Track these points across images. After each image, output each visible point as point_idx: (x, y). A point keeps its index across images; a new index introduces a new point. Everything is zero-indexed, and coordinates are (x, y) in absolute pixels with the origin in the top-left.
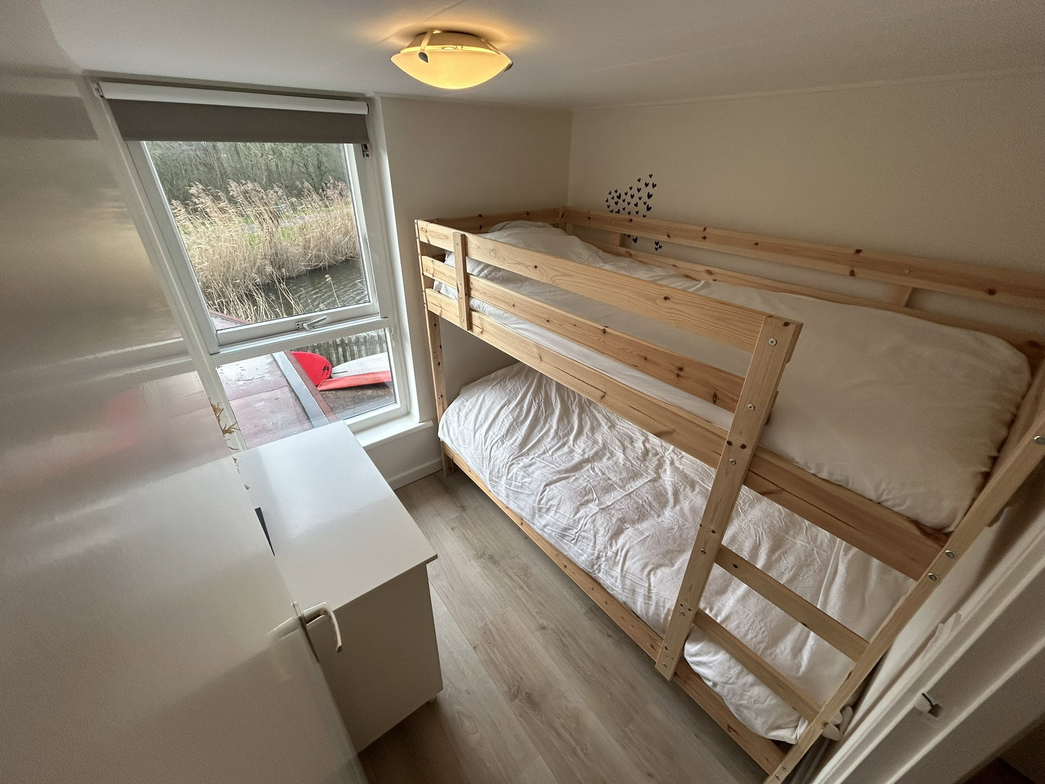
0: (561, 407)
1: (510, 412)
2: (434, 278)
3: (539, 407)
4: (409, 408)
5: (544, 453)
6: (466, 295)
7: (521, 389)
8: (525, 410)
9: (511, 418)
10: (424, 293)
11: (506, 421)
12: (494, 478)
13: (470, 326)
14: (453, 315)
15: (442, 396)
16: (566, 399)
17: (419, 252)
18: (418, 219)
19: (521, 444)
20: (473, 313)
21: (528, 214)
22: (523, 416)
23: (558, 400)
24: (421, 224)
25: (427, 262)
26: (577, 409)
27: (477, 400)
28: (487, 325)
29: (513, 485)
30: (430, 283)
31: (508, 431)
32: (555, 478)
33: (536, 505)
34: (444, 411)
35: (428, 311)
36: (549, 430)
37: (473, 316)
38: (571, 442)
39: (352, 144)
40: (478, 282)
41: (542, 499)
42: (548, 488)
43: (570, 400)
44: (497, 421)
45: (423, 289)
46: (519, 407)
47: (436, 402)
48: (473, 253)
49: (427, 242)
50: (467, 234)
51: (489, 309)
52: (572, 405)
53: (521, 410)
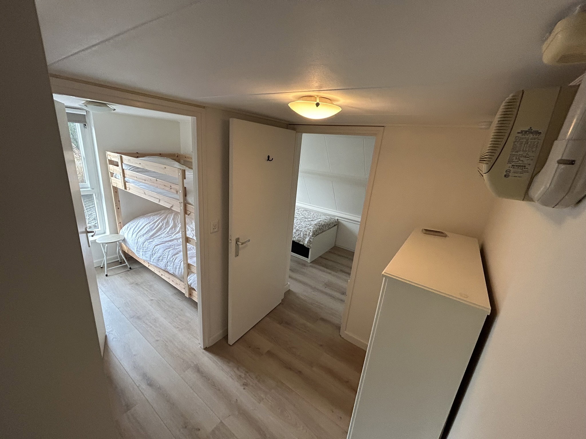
0: (173, 225)
1: (149, 226)
2: (114, 172)
3: (163, 224)
4: (105, 230)
5: (160, 238)
6: (123, 176)
7: (156, 219)
8: (156, 225)
9: (149, 228)
10: (110, 179)
11: (146, 229)
12: (138, 250)
13: (126, 188)
14: (120, 186)
15: (120, 223)
16: (176, 222)
17: (108, 163)
18: (107, 151)
19: (151, 236)
20: (126, 183)
21: (160, 154)
22: (154, 227)
23: (172, 222)
24: (108, 153)
25: (111, 167)
26: (180, 226)
27: (136, 223)
28: (131, 187)
29: (144, 249)
30: (112, 174)
31: (146, 232)
32: (160, 243)
33: (151, 253)
34: (121, 228)
35: (113, 186)
36: (165, 232)
37: (126, 184)
38: (173, 235)
39: (79, 124)
40: (127, 172)
41: (153, 250)
42: (156, 246)
43: (178, 223)
44: (143, 229)
45: (110, 177)
46: (153, 224)
47: (117, 225)
48: (125, 162)
49: (110, 159)
50: (122, 155)
51: (131, 180)
52: (178, 224)
53: (154, 225)
